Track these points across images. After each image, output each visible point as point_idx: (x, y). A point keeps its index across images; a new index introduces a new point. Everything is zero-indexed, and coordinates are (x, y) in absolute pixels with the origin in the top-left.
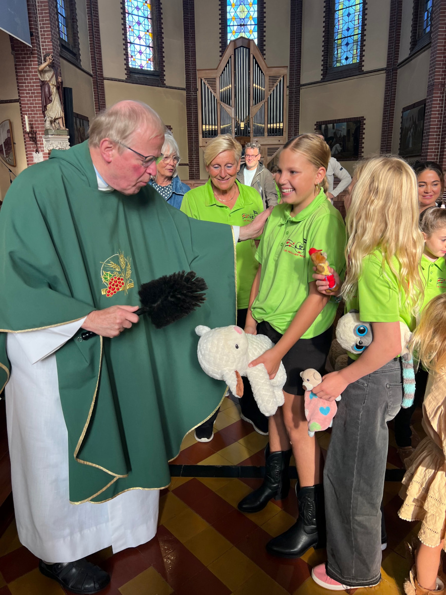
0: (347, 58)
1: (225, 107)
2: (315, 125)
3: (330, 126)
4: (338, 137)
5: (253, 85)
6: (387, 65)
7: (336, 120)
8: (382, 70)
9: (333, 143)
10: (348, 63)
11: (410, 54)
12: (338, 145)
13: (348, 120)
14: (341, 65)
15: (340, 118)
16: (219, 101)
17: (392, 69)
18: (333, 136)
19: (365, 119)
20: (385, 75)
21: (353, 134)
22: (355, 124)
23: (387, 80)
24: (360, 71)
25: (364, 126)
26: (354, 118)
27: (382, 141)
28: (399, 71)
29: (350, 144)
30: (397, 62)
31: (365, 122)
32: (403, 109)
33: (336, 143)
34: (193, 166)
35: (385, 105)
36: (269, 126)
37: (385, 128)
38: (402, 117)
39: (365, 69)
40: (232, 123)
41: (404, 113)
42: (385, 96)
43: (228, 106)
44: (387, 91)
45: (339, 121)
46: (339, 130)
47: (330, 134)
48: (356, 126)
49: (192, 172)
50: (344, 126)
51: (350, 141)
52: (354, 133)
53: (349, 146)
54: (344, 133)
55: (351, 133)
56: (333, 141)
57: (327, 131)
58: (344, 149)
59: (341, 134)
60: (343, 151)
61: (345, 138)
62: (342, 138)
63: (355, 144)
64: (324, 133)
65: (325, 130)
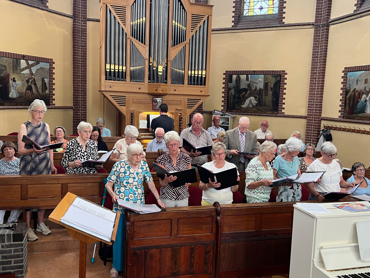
0: (261, 8)
1: (136, 45)
2: (224, 74)
3: (243, 77)
4: (253, 89)
5: (172, 22)
6: (316, 20)
7: (250, 71)
8: (308, 24)
9: (246, 95)
10: (262, 14)
11: (354, 11)
12: (252, 98)
13: (265, 73)
14: (255, 14)
15: (256, 70)
16: (129, 36)
17: (323, 25)
18: (247, 87)
19: (286, 74)
20: (312, 30)
21: (272, 88)
22: (274, 78)
23: (316, 36)
24: (279, 23)
25: (286, 81)
26: (273, 71)
27: (309, 99)
28: (332, 28)
29: (269, 98)
30: (329, 18)
31: (286, 76)
32: (346, 68)
33: (251, 95)
34: (79, 110)
36: (190, 72)
37: (313, 86)
39: (286, 21)
40: (145, 65)
41: (349, 73)
43: (140, 43)
44: (315, 47)
45: (255, 73)
46: (255, 82)
47: (243, 86)
48: (276, 79)
49: (77, 117)
50: (260, 78)
51: (268, 95)
52: (273, 87)
53: (267, 100)
54: (261, 86)
55: (269, 87)
56: (246, 93)
57: (240, 82)
58: (260, 103)
59: (257, 87)
60: (259, 105)
61: (261, 91)
62: (258, 91)
63: (274, 99)
64: (235, 84)
65: (236, 80)
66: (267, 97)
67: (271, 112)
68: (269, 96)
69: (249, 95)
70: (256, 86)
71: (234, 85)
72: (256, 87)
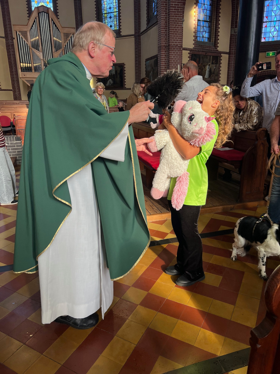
1: (35, 52)
5: (53, 38)
6: (135, 33)
8: (132, 35)
9: (108, 79)
11: (147, 27)
13: (115, 65)
16: (31, 47)
17: (138, 35)
20: (134, 38)
23: (136, 42)
24: (119, 35)
26: (118, 63)
28: (141, 37)
30: (140, 31)
31: (125, 66)
32: (146, 59)
34: (16, 91)
35: (136, 57)
38: (145, 65)
39: (122, 34)
40: (41, 62)
41: (146, 62)
42: (135, 51)
43: (37, 51)
44: (136, 48)
48: (120, 68)
49: (16, 96)
53: (117, 81)
55: (118, 73)
58: (115, 82)
61: (114, 76)
67: (120, 87)
68: (118, 78)
72: (112, 74)
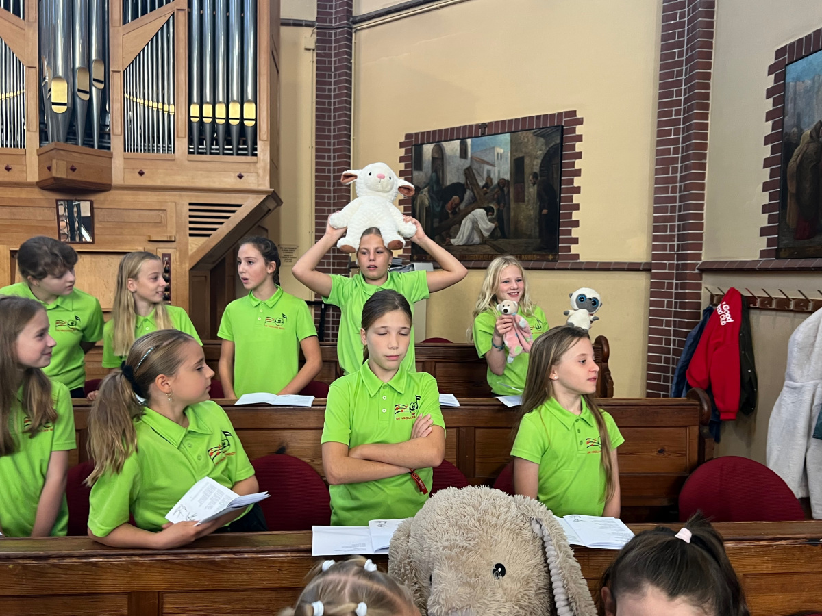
2: (402, 145)
3: (452, 147)
7: (471, 126)
13: (514, 127)
15: (487, 121)
18: (462, 180)
19: (580, 122)
21: (535, 175)
22: (542, 140)
25: (579, 147)
29: (527, 211)
32: (780, 53)
33: (474, 204)
35: (668, 64)
36: (195, 110)
37: (667, 152)
40: (25, 87)
45: (484, 130)
46: (485, 159)
47: (453, 176)
48: (546, 144)
50: (500, 146)
51: (526, 199)
52: (541, 170)
53: (521, 217)
54: (502, 170)
55: (527, 171)
56: (462, 200)
57: (443, 164)
58: (503, 226)
59: (492, 176)
60: (499, 235)
61: (505, 189)
62: (495, 188)
63: (545, 211)
64: (430, 172)
65: (433, 159)
66: (523, 206)
67: (537, 255)
68: (528, 201)
69: (469, 204)
70: (489, 172)
71: (429, 175)
